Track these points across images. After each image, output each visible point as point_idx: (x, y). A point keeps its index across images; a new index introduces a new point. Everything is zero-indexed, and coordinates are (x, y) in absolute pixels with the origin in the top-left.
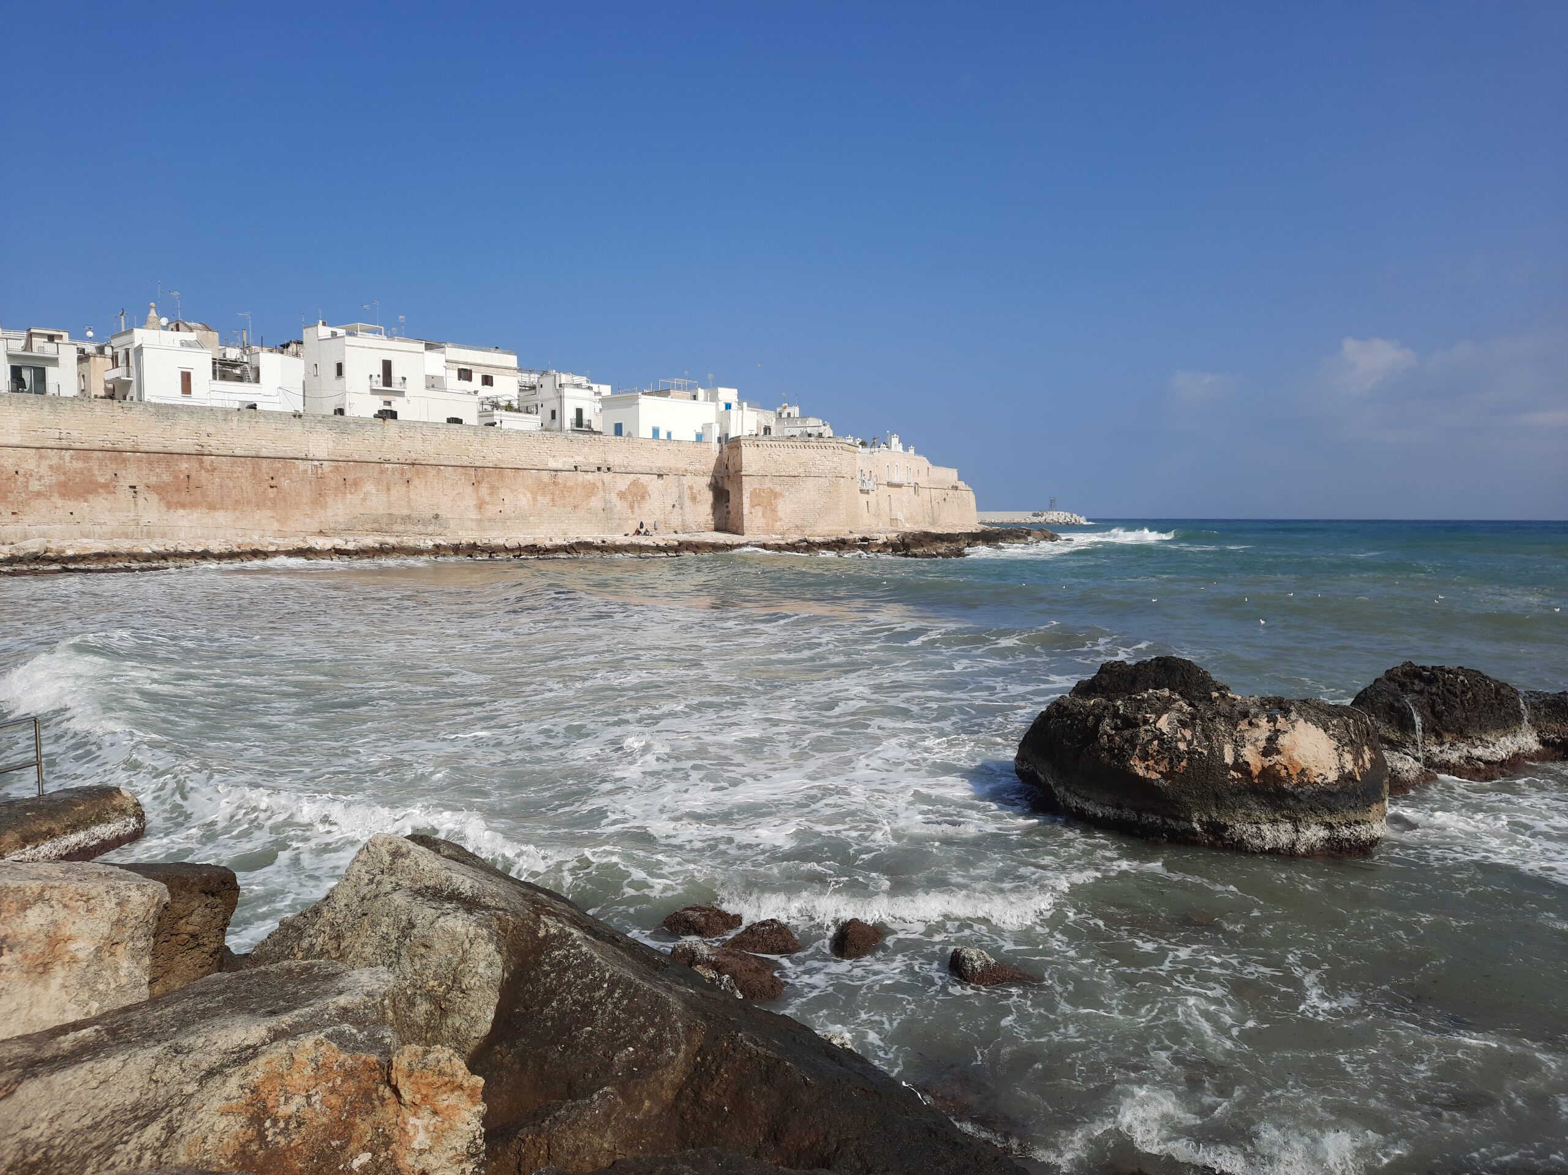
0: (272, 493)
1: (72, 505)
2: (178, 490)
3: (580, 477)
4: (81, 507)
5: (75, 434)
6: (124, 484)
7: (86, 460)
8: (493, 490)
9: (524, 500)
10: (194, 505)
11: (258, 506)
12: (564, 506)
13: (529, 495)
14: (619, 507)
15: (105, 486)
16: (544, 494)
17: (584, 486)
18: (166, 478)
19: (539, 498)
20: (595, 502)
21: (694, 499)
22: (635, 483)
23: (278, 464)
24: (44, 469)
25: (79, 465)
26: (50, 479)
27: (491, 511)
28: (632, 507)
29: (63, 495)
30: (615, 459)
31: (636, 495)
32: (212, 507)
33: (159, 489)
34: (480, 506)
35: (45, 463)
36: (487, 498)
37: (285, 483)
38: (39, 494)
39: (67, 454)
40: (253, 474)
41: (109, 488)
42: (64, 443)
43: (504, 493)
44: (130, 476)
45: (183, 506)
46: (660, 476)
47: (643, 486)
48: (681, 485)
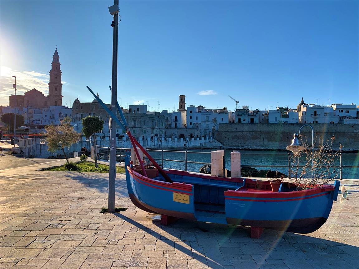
1: (254, 141)
2: (270, 138)
5: (255, 129)
7: (256, 133)
9: (346, 140)
10: (273, 141)
11: (284, 141)
15: (259, 138)
16: (352, 139)
23: (288, 133)
29: (252, 139)
32: (276, 141)
33: (267, 138)
35: (250, 134)
40: (284, 135)
42: (253, 131)
44: (263, 136)
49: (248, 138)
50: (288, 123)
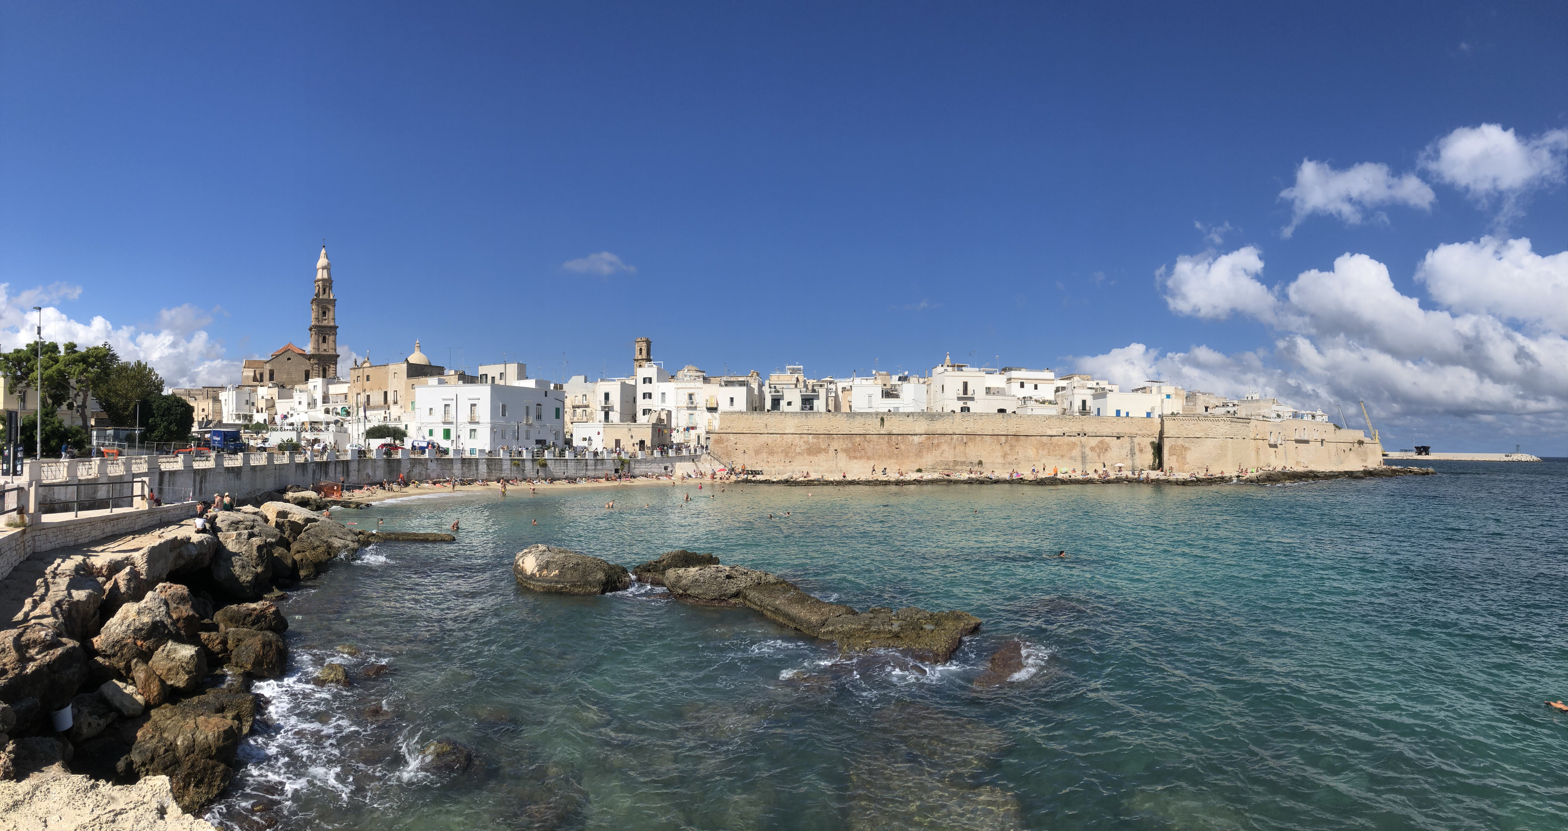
0: (896, 451)
1: (811, 458)
2: (855, 451)
3: (1066, 439)
4: (815, 459)
5: (814, 427)
6: (832, 449)
7: (818, 438)
8: (1012, 447)
9: (1031, 452)
10: (861, 458)
11: (890, 457)
12: (1056, 456)
13: (1035, 450)
14: (1090, 455)
15: (824, 450)
16: (1043, 449)
17: (1068, 444)
18: (850, 445)
19: (1040, 451)
20: (1076, 453)
21: (1141, 451)
22: (1101, 442)
23: (900, 437)
24: (802, 443)
25: (815, 441)
26: (804, 447)
27: (1010, 458)
28: (1099, 456)
29: (809, 454)
30: (1089, 428)
31: (1104, 449)
32: (869, 458)
33: (846, 451)
34: (1005, 456)
35: (803, 440)
36: (1009, 452)
37: (902, 447)
38: (799, 453)
39: (810, 437)
40: (888, 442)
41: (826, 451)
42: (810, 432)
43: (1017, 449)
44: (835, 445)
45: (856, 458)
46: (1118, 438)
47: (1107, 444)
48: (1132, 442)
49: (798, 450)
50: (901, 410)
